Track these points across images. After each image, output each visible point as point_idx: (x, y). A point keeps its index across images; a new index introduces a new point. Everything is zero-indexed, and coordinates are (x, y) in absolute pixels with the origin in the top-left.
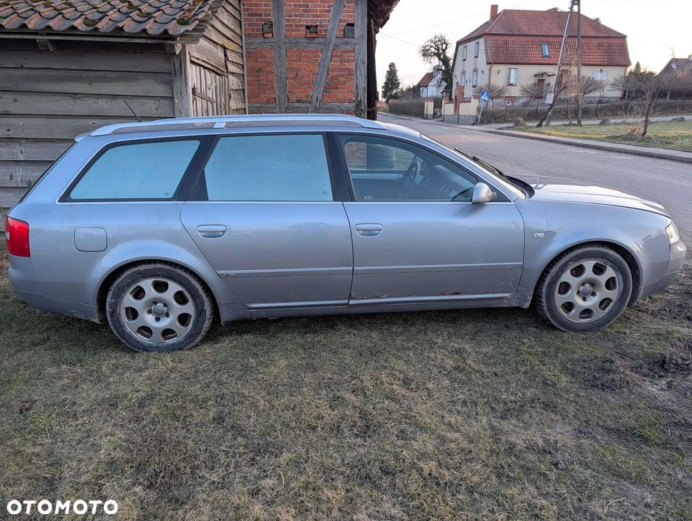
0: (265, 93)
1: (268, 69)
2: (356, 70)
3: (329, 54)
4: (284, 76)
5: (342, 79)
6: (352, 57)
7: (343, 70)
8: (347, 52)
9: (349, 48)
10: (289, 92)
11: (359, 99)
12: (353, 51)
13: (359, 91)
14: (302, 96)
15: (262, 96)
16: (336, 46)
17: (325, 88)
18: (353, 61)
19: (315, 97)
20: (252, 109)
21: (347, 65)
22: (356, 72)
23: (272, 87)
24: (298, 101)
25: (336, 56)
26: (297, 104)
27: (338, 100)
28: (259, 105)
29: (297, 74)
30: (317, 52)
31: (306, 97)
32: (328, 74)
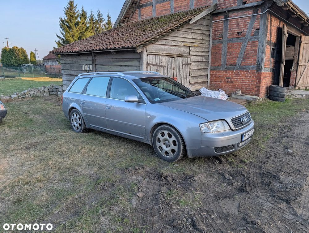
0: (217, 62)
1: (219, 52)
2: (258, 50)
3: (246, 44)
4: (225, 55)
5: (251, 55)
6: (257, 44)
7: (252, 50)
8: (255, 42)
9: (256, 40)
10: (227, 62)
11: (259, 63)
12: (258, 41)
13: (259, 60)
14: (232, 63)
15: (216, 63)
16: (250, 40)
17: (243, 59)
18: (257, 46)
19: (238, 63)
20: (212, 69)
21: (254, 48)
22: (258, 51)
23: (221, 60)
24: (230, 65)
25: (249, 44)
26: (230, 67)
27: (248, 64)
28: (214, 67)
29: (231, 53)
30: (241, 43)
31: (234, 63)
32: (245, 53)
